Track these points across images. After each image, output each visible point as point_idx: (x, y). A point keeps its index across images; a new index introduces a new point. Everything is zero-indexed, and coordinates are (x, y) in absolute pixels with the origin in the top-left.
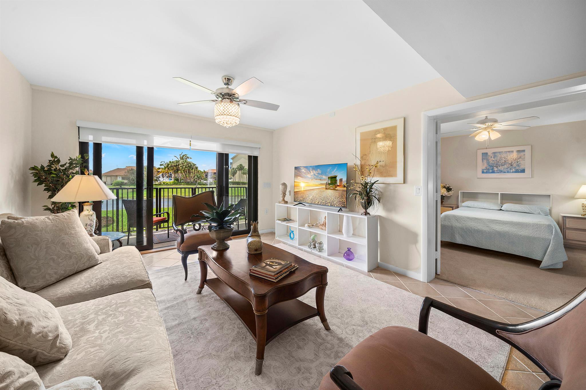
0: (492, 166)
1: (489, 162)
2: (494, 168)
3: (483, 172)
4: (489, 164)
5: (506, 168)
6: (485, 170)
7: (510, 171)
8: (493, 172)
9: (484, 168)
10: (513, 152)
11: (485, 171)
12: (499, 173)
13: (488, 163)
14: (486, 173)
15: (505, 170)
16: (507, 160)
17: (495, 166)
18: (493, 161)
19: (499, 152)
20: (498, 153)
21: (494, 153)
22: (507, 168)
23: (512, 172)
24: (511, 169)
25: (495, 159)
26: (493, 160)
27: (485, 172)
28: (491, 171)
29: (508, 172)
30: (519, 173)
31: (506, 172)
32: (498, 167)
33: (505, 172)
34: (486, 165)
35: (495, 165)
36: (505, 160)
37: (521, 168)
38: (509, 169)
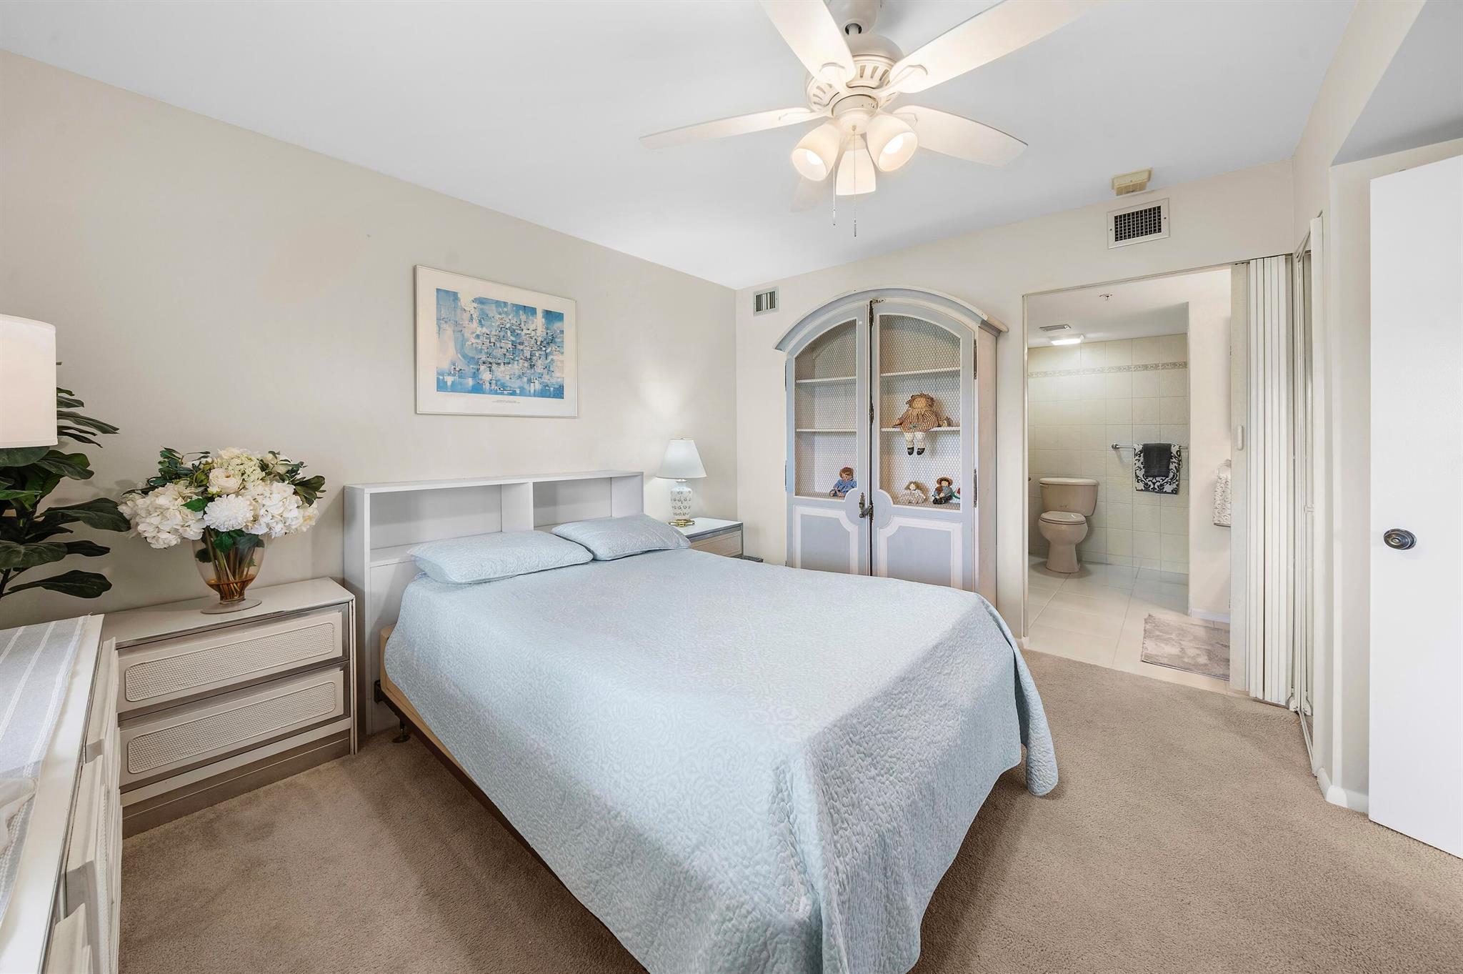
0: (473, 358)
1: (464, 340)
2: (482, 368)
3: (441, 386)
4: (463, 346)
5: (517, 373)
6: (450, 374)
7: (526, 386)
8: (477, 389)
9: (446, 365)
10: (533, 311)
11: (449, 380)
12: (496, 393)
13: (461, 343)
14: (454, 388)
15: (515, 384)
16: (520, 344)
17: (484, 363)
18: (478, 336)
19: (497, 303)
20: (493, 307)
21: (481, 301)
22: (520, 377)
23: (532, 391)
24: (530, 381)
25: (485, 330)
26: (478, 333)
27: (449, 383)
28: (470, 382)
29: (523, 393)
30: (549, 397)
31: (518, 391)
32: (494, 367)
33: (513, 393)
34: (451, 352)
35: (484, 358)
36: (513, 339)
37: (554, 381)
38: (525, 379)
